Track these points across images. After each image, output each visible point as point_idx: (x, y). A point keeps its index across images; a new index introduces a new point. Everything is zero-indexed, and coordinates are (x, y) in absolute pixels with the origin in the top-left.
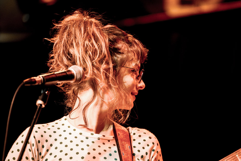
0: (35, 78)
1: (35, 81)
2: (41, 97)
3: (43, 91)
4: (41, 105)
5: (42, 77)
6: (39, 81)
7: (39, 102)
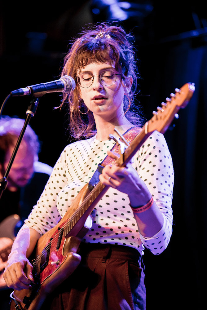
0: (22, 89)
1: (23, 93)
2: (30, 107)
3: (32, 101)
4: (30, 114)
5: (30, 87)
6: (26, 92)
7: (29, 112)
